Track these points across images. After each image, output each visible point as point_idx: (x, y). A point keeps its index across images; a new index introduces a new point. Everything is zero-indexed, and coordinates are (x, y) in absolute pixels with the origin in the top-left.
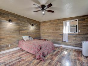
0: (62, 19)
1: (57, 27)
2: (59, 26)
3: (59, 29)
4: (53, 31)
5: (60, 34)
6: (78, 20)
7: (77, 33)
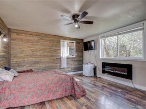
0: (59, 36)
1: (52, 46)
2: (56, 46)
3: (55, 51)
4: (45, 54)
5: (57, 59)
6: (75, 42)
7: (75, 56)
